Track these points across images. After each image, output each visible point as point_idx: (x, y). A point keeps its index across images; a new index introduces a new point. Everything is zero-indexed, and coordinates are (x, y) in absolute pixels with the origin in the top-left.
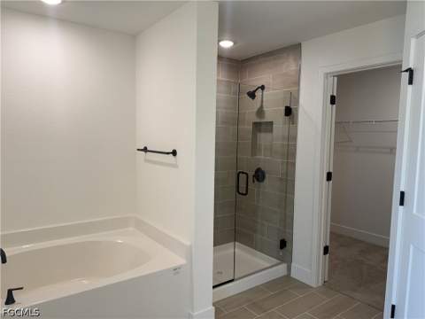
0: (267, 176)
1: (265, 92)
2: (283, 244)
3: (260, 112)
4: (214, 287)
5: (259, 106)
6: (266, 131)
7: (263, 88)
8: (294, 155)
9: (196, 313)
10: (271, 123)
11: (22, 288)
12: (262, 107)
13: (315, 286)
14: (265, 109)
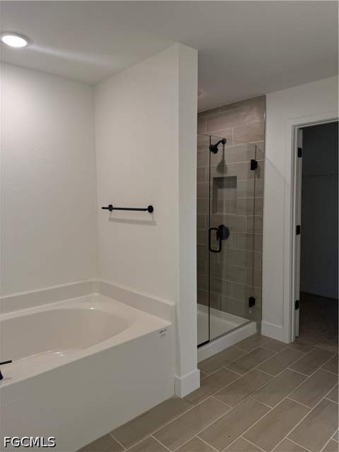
0: (231, 232)
1: (226, 146)
2: (252, 302)
3: (222, 166)
4: (199, 346)
5: (219, 160)
6: (228, 187)
7: (223, 142)
8: (261, 209)
9: (183, 377)
10: (235, 178)
11: (10, 362)
12: (223, 161)
13: (288, 343)
14: (227, 163)
